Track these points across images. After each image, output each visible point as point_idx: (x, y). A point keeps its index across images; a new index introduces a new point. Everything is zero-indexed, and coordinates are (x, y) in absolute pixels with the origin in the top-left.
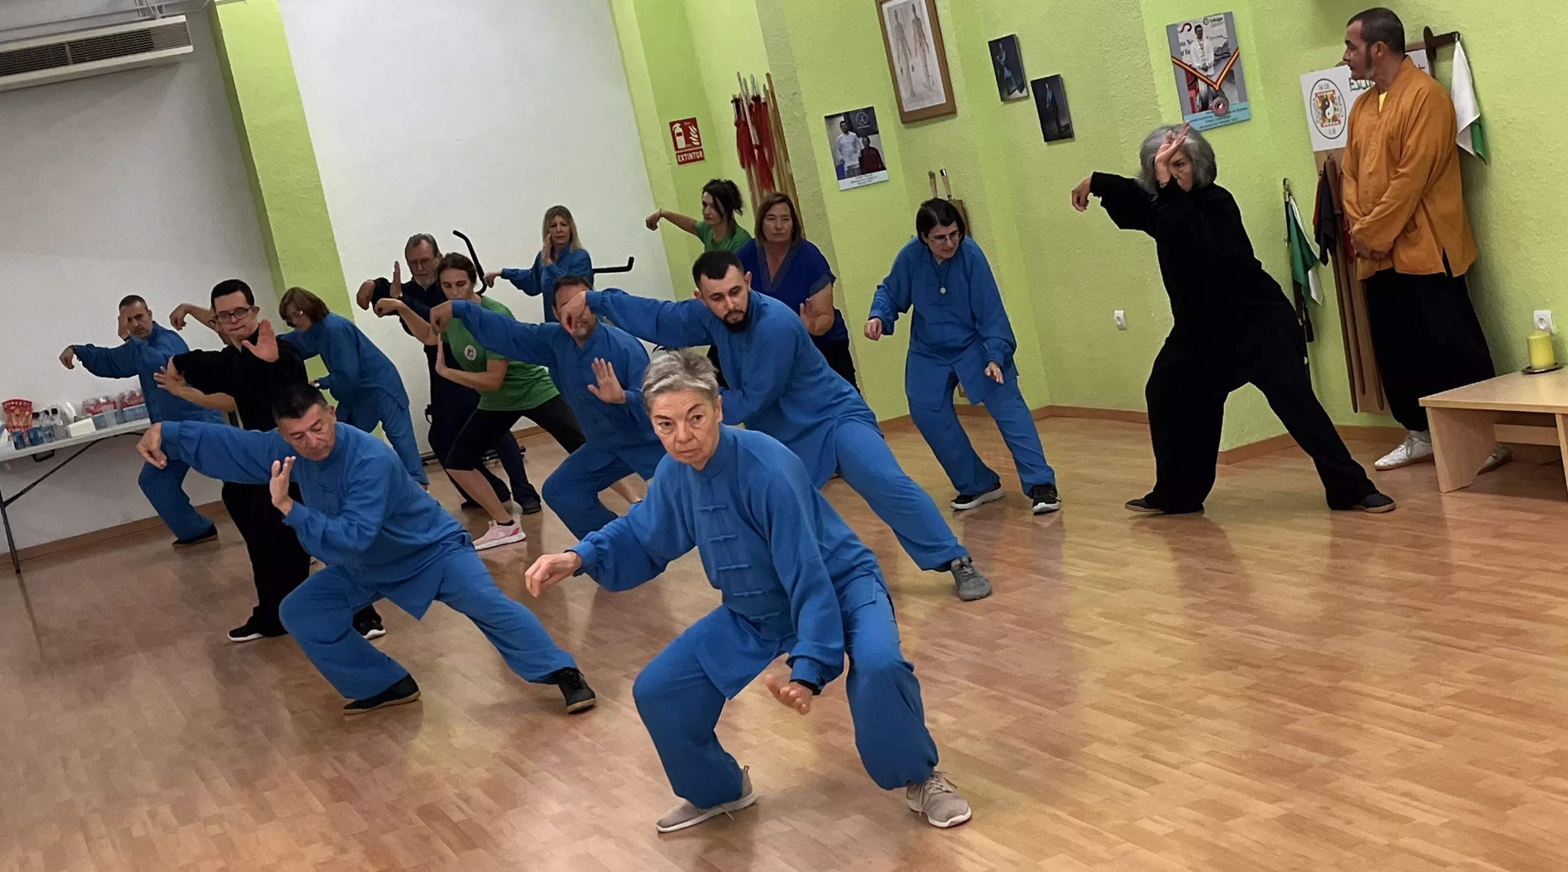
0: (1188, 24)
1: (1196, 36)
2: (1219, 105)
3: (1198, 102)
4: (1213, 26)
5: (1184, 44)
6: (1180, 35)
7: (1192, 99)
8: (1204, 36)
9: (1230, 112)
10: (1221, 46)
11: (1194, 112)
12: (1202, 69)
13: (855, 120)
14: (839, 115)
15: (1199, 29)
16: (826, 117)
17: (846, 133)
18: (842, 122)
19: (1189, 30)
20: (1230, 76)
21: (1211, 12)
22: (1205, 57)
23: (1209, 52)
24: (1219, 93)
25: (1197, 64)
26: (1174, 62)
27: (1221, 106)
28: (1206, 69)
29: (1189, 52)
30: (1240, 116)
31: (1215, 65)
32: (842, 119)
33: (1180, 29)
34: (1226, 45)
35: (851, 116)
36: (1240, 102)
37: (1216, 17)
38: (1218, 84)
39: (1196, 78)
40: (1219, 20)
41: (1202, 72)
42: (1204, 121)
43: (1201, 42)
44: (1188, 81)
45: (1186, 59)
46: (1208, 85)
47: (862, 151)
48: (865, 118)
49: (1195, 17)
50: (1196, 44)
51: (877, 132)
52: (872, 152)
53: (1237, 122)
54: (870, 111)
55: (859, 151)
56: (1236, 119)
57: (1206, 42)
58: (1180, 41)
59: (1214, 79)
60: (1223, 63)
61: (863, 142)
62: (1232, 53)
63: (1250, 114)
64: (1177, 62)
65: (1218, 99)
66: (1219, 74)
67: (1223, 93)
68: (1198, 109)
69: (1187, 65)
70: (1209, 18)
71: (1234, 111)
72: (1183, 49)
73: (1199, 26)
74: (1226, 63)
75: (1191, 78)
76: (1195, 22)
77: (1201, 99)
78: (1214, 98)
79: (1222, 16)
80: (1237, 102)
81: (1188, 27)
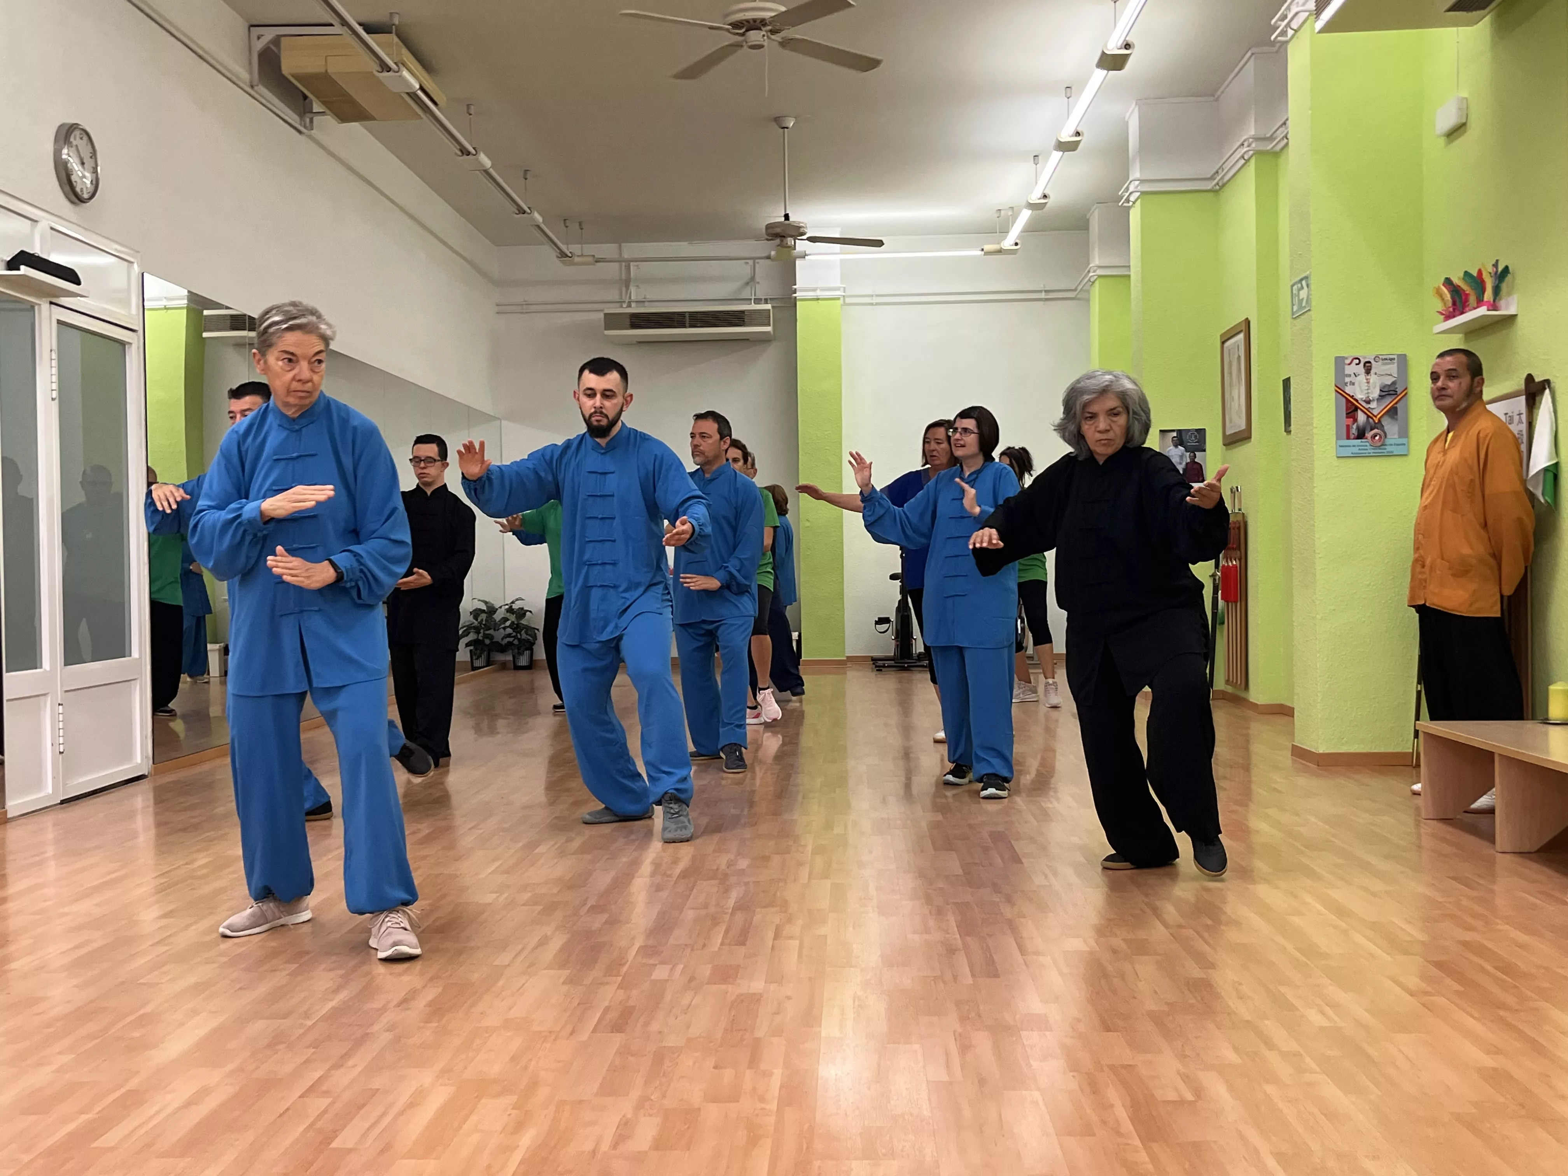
0: (1359, 359)
1: (1363, 371)
2: (1376, 436)
3: (1354, 431)
4: (1384, 364)
5: (1350, 376)
6: (1347, 367)
7: (1348, 427)
8: (1372, 372)
9: (1386, 445)
10: (1389, 383)
11: (1348, 438)
12: (1365, 401)
13: (1186, 437)
14: (1173, 431)
15: (1367, 365)
16: (1161, 431)
17: (1176, 446)
18: (1174, 437)
19: (1357, 364)
20: (1393, 412)
21: (1384, 351)
22: (1369, 391)
23: (1375, 388)
24: (1379, 425)
25: (1360, 396)
26: (1336, 391)
27: (1377, 438)
28: (1368, 402)
29: (1353, 384)
30: (1396, 450)
31: (1378, 400)
32: (1175, 434)
33: (1348, 361)
34: (1394, 383)
35: (1183, 433)
36: (1400, 437)
37: (1388, 357)
38: (1378, 417)
39: (1356, 408)
40: (1391, 359)
41: (1364, 404)
42: (1358, 448)
43: (1368, 377)
44: (1347, 409)
45: (1349, 390)
46: (1368, 417)
47: (1187, 464)
48: (1196, 436)
49: (1367, 354)
50: (1362, 377)
51: (1205, 451)
52: (1195, 466)
53: (1391, 455)
54: (1201, 432)
55: (1184, 463)
56: (1392, 452)
57: (1373, 378)
58: (1347, 372)
59: (1375, 413)
60: (1388, 400)
61: (1190, 456)
62: (1398, 393)
63: (1408, 450)
64: (1340, 391)
65: (1376, 431)
66: (1383, 408)
67: (1383, 426)
68: (1352, 436)
69: (1349, 395)
70: (1381, 357)
71: (1391, 445)
72: (1347, 380)
73: (1369, 362)
74: (1390, 400)
75: (1352, 408)
76: (1365, 358)
77: (1358, 428)
78: (1371, 430)
79: (1395, 357)
80: (1396, 436)
81: (1357, 361)
